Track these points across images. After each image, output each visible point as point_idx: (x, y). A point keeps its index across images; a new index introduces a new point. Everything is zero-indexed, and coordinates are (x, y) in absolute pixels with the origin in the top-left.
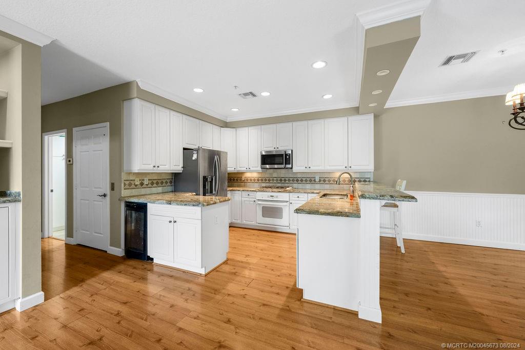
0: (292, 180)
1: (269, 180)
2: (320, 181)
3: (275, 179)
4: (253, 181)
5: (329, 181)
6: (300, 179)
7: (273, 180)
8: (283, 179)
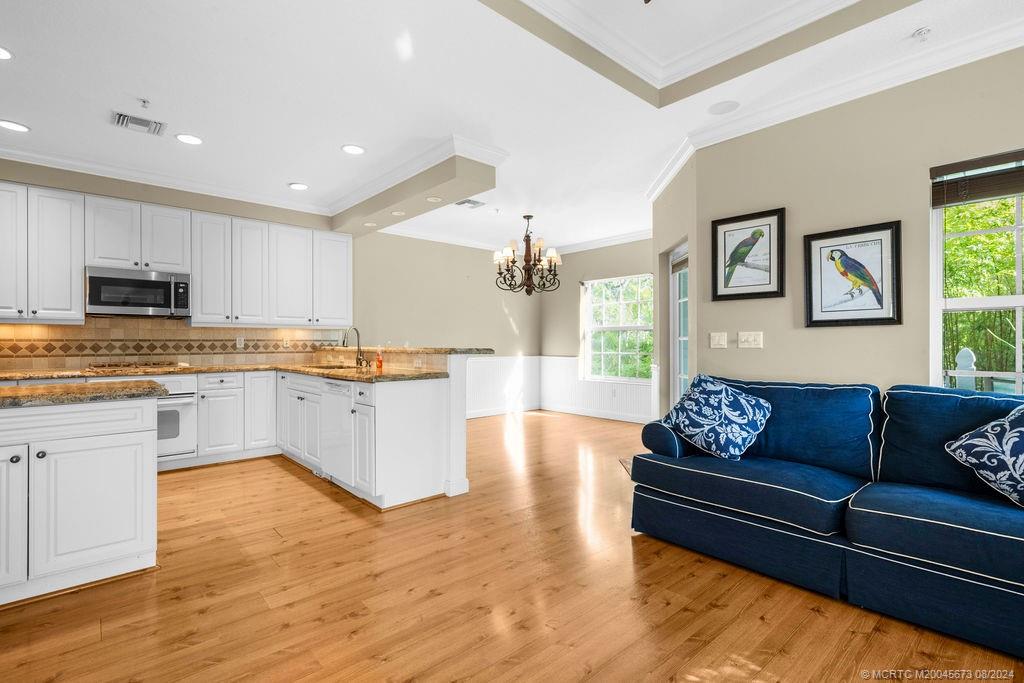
0: (174, 347)
1: (96, 348)
2: (246, 347)
3: (118, 344)
4: (24, 352)
5: (266, 347)
6: (195, 344)
7: (110, 347)
8: (145, 344)
